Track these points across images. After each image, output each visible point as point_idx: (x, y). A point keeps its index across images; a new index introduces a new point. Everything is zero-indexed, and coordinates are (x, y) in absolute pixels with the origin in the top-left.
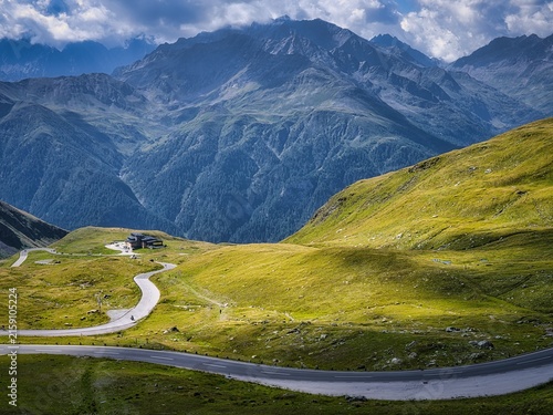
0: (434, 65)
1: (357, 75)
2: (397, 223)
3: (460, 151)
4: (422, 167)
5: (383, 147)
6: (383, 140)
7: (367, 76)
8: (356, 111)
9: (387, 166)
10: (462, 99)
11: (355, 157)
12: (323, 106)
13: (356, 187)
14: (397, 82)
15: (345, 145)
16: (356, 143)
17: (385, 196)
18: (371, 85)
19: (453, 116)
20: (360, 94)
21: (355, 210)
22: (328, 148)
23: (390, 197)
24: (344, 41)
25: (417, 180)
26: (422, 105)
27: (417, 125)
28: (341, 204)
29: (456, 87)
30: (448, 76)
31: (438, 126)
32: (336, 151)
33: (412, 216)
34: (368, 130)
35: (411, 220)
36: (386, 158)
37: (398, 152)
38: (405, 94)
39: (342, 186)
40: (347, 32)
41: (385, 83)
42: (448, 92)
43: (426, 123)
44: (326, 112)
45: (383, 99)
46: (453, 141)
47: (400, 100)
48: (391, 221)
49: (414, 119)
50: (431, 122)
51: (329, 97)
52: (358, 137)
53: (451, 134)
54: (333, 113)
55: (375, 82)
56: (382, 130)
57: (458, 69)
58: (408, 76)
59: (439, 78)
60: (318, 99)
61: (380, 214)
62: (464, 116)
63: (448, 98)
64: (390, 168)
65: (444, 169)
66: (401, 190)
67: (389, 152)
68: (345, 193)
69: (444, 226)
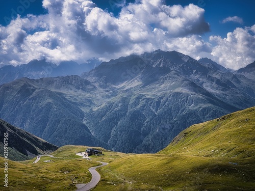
0: (229, 72)
1: (192, 76)
2: (212, 145)
3: (241, 111)
4: (223, 118)
5: (205, 109)
6: (204, 106)
7: (197, 76)
8: (192, 93)
9: (207, 118)
10: (242, 87)
11: (192, 114)
12: (176, 90)
13: (192, 128)
14: (211, 79)
15: (187, 108)
16: (192, 107)
17: (206, 132)
18: (199, 80)
19: (237, 95)
20: (195, 86)
21: (192, 139)
22: (179, 110)
23: (208, 132)
24: (186, 61)
25: (221, 125)
26: (223, 90)
27: (220, 99)
28: (185, 136)
29: (239, 82)
30: (235, 77)
31: (230, 100)
32: (183, 111)
33: (219, 142)
34: (198, 101)
35: (218, 143)
36: (206, 114)
37: (212, 111)
38: (214, 84)
39: (185, 127)
40: (187, 56)
41: (205, 80)
42: (235, 84)
43: (225, 98)
44: (178, 93)
45: (204, 87)
46: (237, 107)
47: (212, 88)
48: (209, 144)
49: (219, 97)
50: (227, 98)
51: (179, 86)
52: (193, 105)
53: (237, 103)
54: (181, 93)
55: (201, 79)
56: (203, 102)
57: (239, 74)
58: (217, 76)
59: (231, 77)
60: (174, 87)
61: (204, 140)
62: (243, 95)
63: (234, 86)
64: (208, 119)
65: (233, 120)
66: (213, 129)
67: (207, 111)
68: (187, 130)
69: (234, 146)
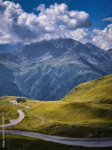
0: (102, 51)
1: (81, 54)
2: (92, 96)
3: (110, 75)
4: (99, 80)
5: (88, 74)
6: (88, 72)
7: (84, 54)
8: (80, 64)
9: (89, 79)
10: (110, 61)
11: (80, 77)
12: (71, 62)
13: (80, 85)
14: (92, 56)
15: (77, 73)
16: (80, 73)
17: (88, 88)
18: (84, 56)
19: (108, 65)
20: (81, 59)
21: (80, 91)
22: (72, 74)
23: (90, 88)
24: (77, 44)
25: (98, 83)
26: (99, 62)
27: (97, 68)
28: (76, 90)
29: (108, 57)
30: (106, 54)
31: (103, 68)
32: (75, 75)
33: (96, 94)
34: (84, 69)
35: (96, 95)
36: (89, 77)
37: (92, 75)
38: (94, 59)
39: (76, 85)
40: (77, 42)
41: (88, 56)
42: (106, 58)
43: (100, 67)
44: (72, 64)
45: (88, 60)
46: (108, 72)
47: (93, 61)
48: (90, 95)
49: (97, 66)
50: (101, 67)
51: (73, 60)
52: (81, 71)
53: (107, 70)
54: (74, 64)
55: (86, 56)
56: (88, 69)
57: (109, 52)
58: (95, 54)
59: (104, 55)
60: (70, 60)
61: (87, 93)
62: (111, 65)
63: (106, 60)
65: (105, 81)
66: (93, 86)
68: (77, 87)
69: (105, 96)
